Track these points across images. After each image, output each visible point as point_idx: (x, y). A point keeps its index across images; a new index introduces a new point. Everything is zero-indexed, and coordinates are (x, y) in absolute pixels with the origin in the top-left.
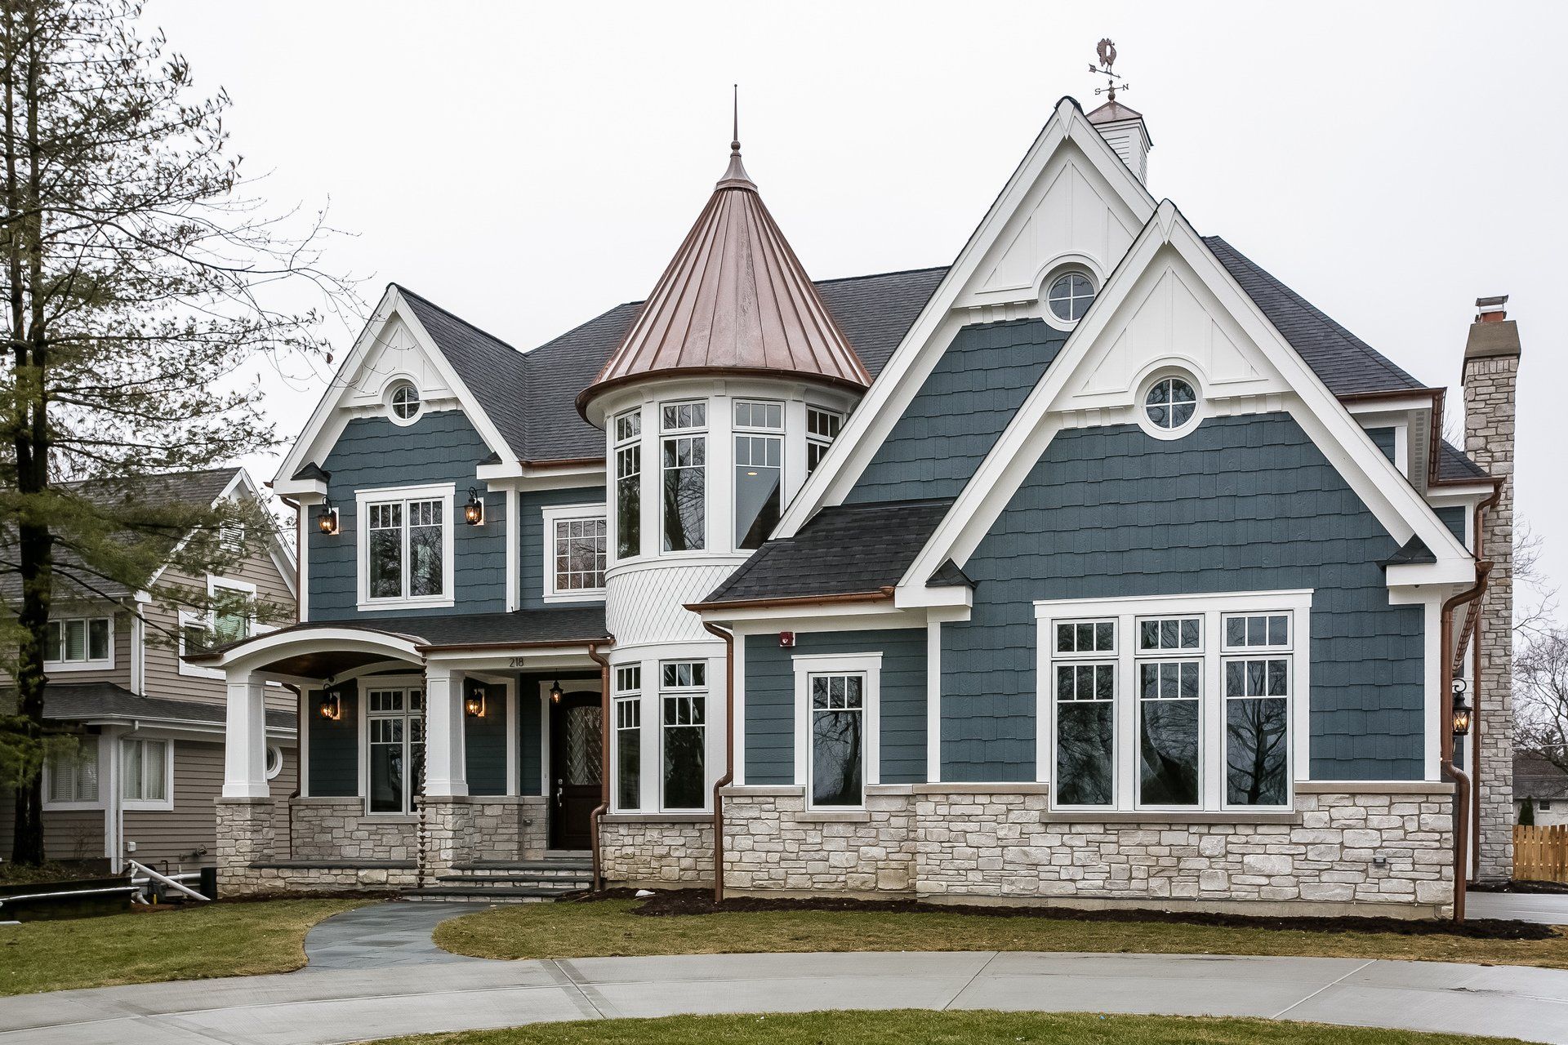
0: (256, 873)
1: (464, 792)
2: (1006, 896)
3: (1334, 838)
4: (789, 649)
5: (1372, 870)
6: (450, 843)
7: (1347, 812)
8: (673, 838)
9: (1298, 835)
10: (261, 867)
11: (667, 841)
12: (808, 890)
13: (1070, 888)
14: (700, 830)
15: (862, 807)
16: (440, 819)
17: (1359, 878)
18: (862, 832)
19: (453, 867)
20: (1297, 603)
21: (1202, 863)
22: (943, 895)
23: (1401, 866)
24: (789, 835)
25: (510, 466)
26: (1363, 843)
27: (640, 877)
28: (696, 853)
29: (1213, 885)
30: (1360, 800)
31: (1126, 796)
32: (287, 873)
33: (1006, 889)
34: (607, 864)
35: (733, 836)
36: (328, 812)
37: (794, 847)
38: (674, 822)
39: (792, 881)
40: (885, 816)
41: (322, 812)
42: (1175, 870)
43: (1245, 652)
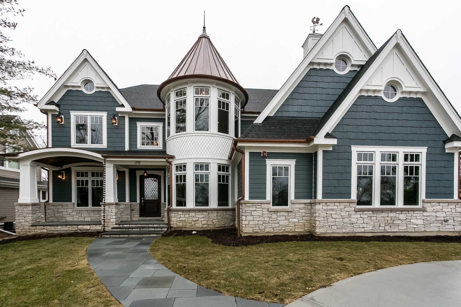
0: (34, 228)
1: (117, 202)
2: (344, 233)
3: (434, 214)
4: (264, 157)
5: (444, 223)
6: (114, 217)
7: (438, 207)
8: (199, 215)
9: (425, 214)
10: (36, 226)
11: (197, 216)
12: (272, 233)
13: (363, 230)
14: (208, 213)
15: (288, 207)
16: (110, 209)
17: (440, 225)
18: (290, 214)
19: (115, 224)
20: (423, 151)
21: (400, 222)
22: (324, 233)
23: (451, 222)
24: (266, 216)
25: (128, 108)
26: (442, 216)
27: (187, 227)
28: (207, 220)
29: (402, 228)
30: (441, 204)
31: (376, 203)
32: (48, 227)
33: (344, 231)
34: (172, 223)
35: (246, 216)
36: (61, 207)
37: (268, 219)
38: (200, 211)
39: (267, 230)
40: (298, 209)
41: (58, 207)
42: (392, 224)
43: (409, 163)
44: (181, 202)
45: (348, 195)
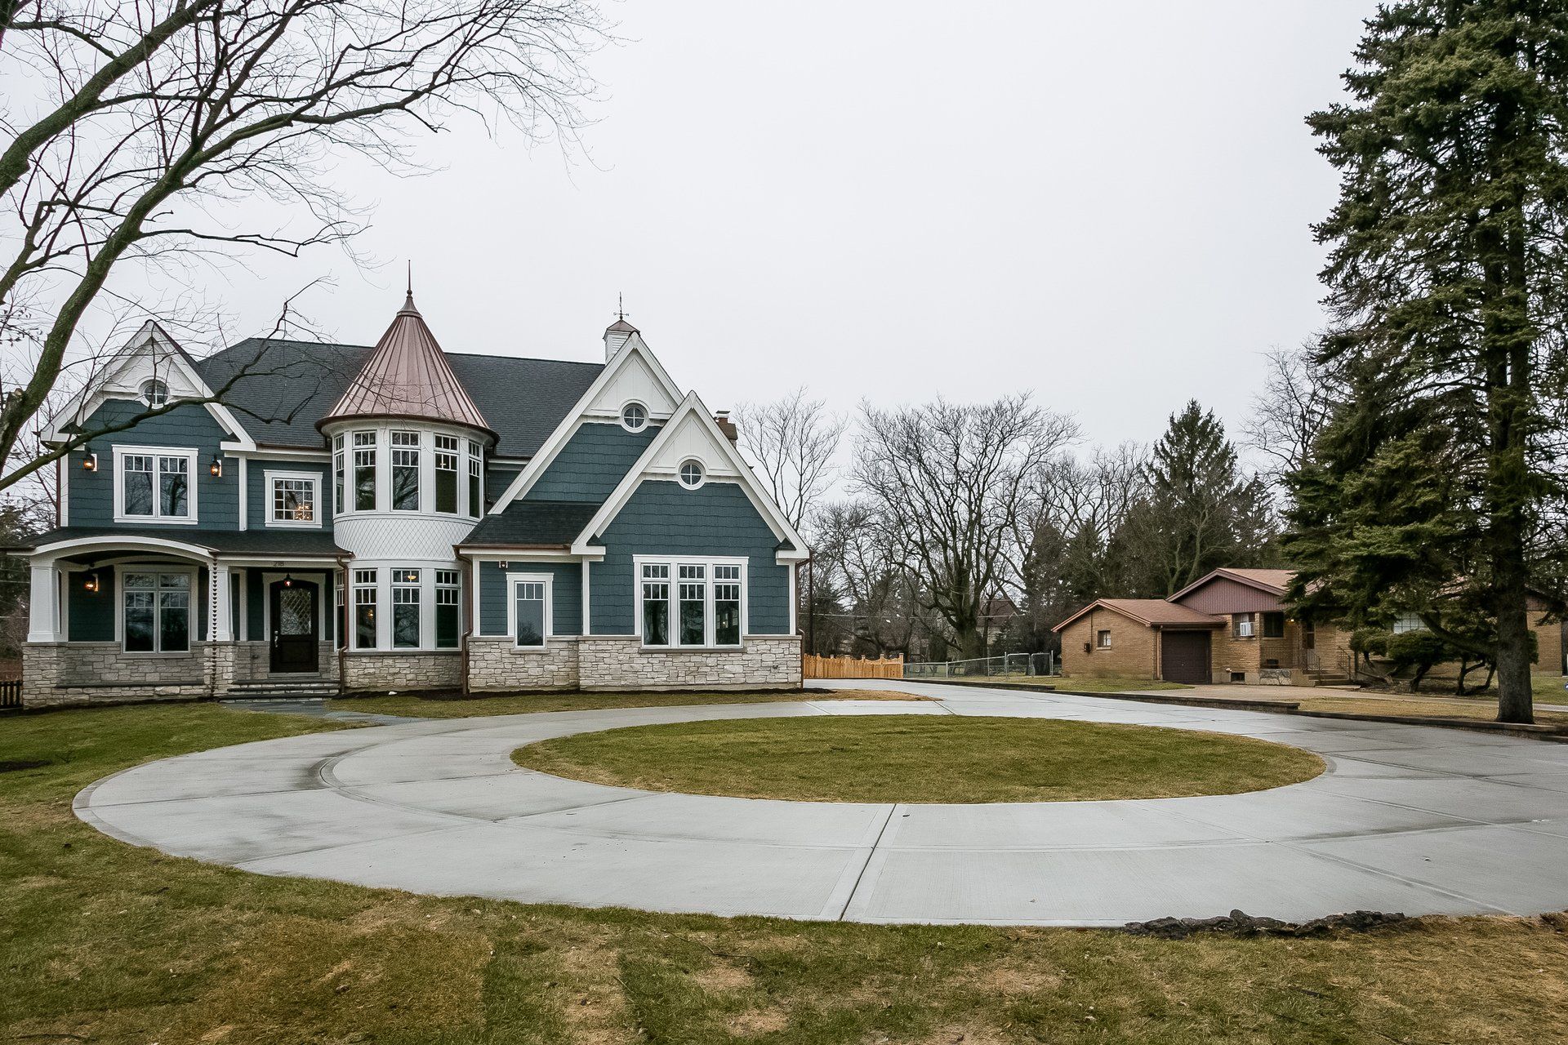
0: (64, 691)
1: (232, 639)
2: (623, 686)
3: (758, 658)
4: (504, 570)
5: (773, 670)
6: (230, 669)
7: (763, 647)
8: (401, 664)
9: (745, 657)
10: (66, 687)
11: (398, 665)
12: (517, 687)
13: (652, 682)
14: (419, 659)
15: (544, 646)
16: (222, 655)
17: (767, 673)
18: (545, 659)
19: (233, 684)
20: (742, 563)
21: (707, 669)
22: (593, 686)
23: (783, 668)
24: (506, 660)
25: (246, 444)
26: (769, 660)
27: (379, 685)
28: (416, 671)
29: (711, 679)
30: (768, 642)
31: (674, 640)
32: (92, 691)
33: (623, 683)
34: (348, 679)
35: (475, 661)
36: (88, 651)
37: (510, 666)
38: (402, 655)
39: (508, 683)
40: (558, 651)
42: (696, 672)
43: (723, 581)
44: (366, 640)
45: (630, 629)
